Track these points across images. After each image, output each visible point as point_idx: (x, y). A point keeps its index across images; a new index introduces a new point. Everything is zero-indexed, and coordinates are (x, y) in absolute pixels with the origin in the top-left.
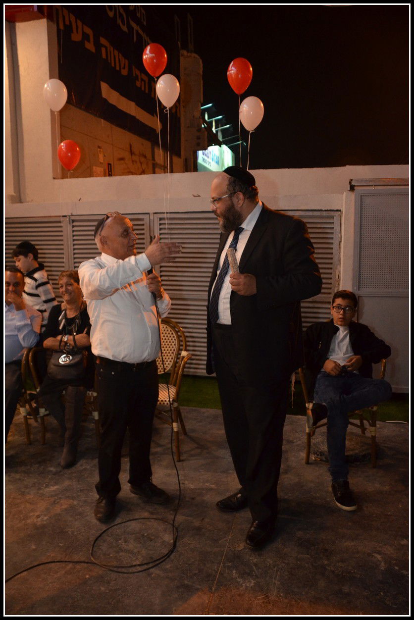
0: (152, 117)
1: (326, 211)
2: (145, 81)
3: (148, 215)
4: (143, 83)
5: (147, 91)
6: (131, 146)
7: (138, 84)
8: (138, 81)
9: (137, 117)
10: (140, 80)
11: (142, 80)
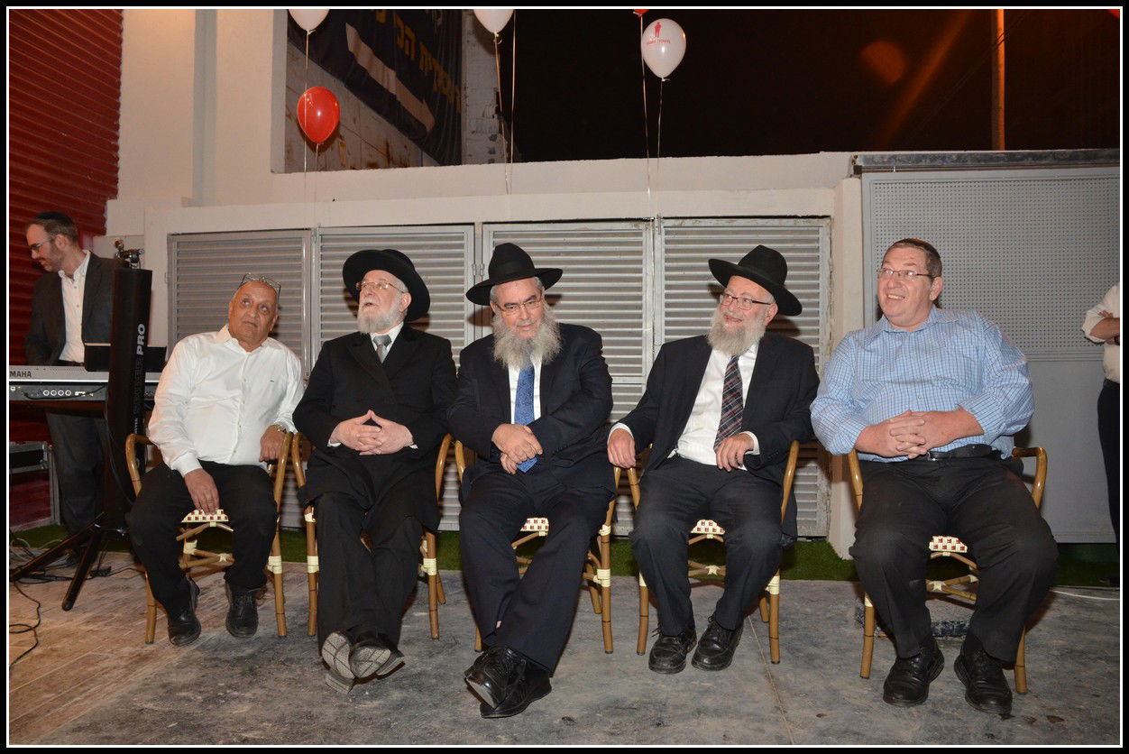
0: (419, 102)
1: (803, 217)
2: (410, 41)
3: (472, 227)
4: (407, 42)
5: (413, 58)
6: (388, 145)
7: (400, 42)
8: (400, 37)
9: (398, 99)
10: (403, 37)
11: (406, 37)
